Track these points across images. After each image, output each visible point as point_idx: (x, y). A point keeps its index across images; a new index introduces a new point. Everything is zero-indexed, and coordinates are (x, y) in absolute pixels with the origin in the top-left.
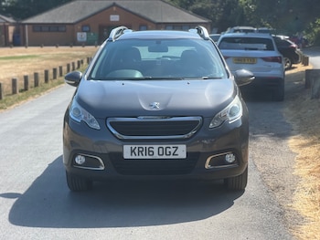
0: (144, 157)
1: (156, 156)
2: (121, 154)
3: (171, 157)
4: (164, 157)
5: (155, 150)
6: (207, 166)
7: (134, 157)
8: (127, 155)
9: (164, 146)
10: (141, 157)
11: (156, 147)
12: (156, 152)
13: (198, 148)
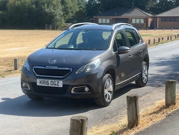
0: (45, 85)
1: (50, 85)
2: (36, 83)
3: (56, 86)
4: (53, 86)
5: (50, 82)
6: (72, 92)
7: (41, 85)
8: (38, 84)
9: (53, 81)
10: (43, 85)
11: (50, 81)
12: (50, 83)
13: (68, 83)
